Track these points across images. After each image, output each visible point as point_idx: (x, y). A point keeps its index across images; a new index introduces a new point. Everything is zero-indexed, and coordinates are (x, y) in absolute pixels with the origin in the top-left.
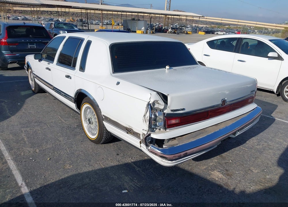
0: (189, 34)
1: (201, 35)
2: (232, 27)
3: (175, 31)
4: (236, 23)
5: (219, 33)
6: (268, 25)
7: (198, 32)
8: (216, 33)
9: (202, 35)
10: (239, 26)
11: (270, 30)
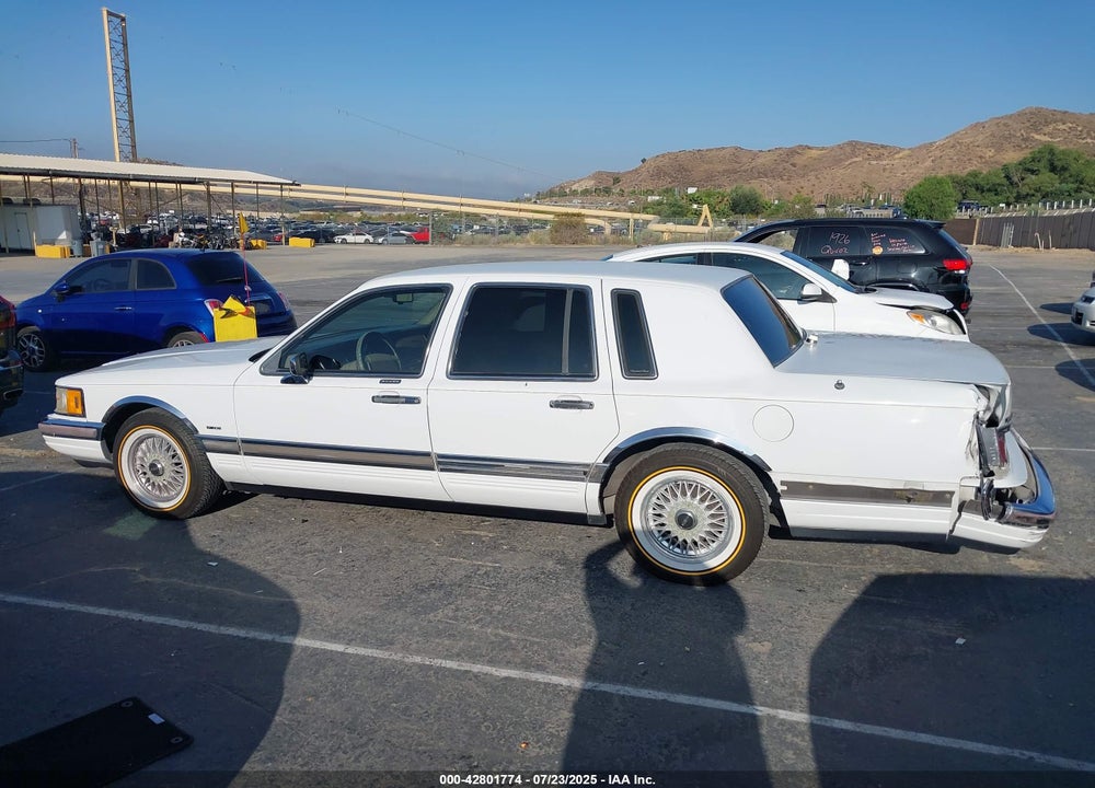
0: (257, 247)
1: (300, 252)
2: (375, 215)
3: (201, 240)
4: (399, 203)
5: (350, 238)
6: (480, 206)
7: (287, 242)
8: (338, 239)
9: (305, 249)
10: (396, 214)
11: (493, 220)
